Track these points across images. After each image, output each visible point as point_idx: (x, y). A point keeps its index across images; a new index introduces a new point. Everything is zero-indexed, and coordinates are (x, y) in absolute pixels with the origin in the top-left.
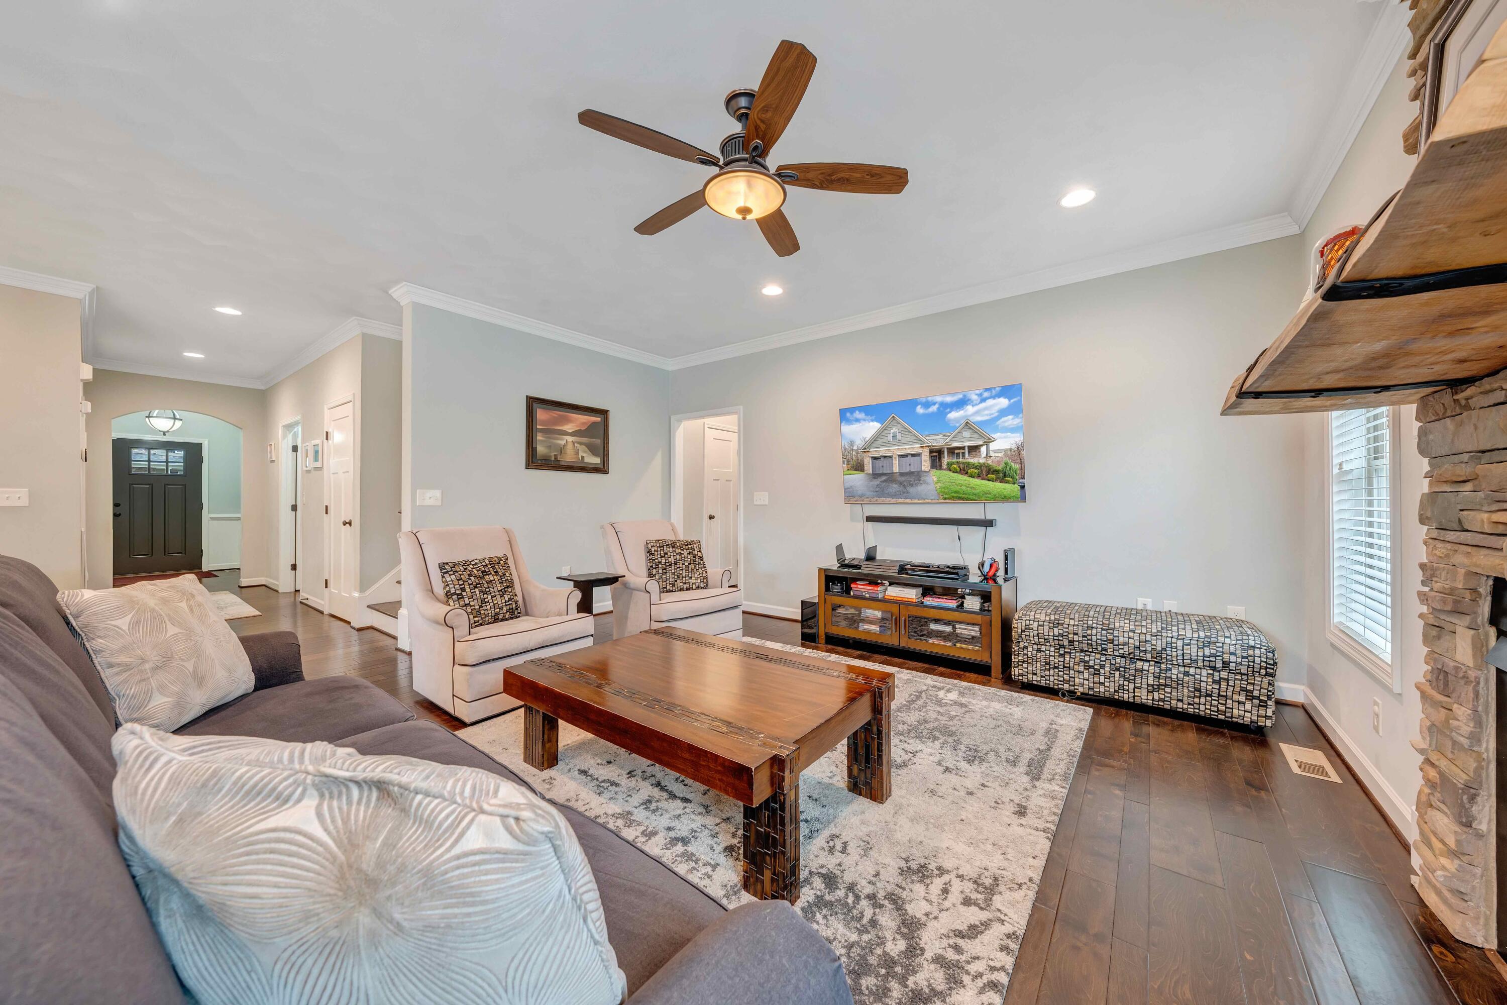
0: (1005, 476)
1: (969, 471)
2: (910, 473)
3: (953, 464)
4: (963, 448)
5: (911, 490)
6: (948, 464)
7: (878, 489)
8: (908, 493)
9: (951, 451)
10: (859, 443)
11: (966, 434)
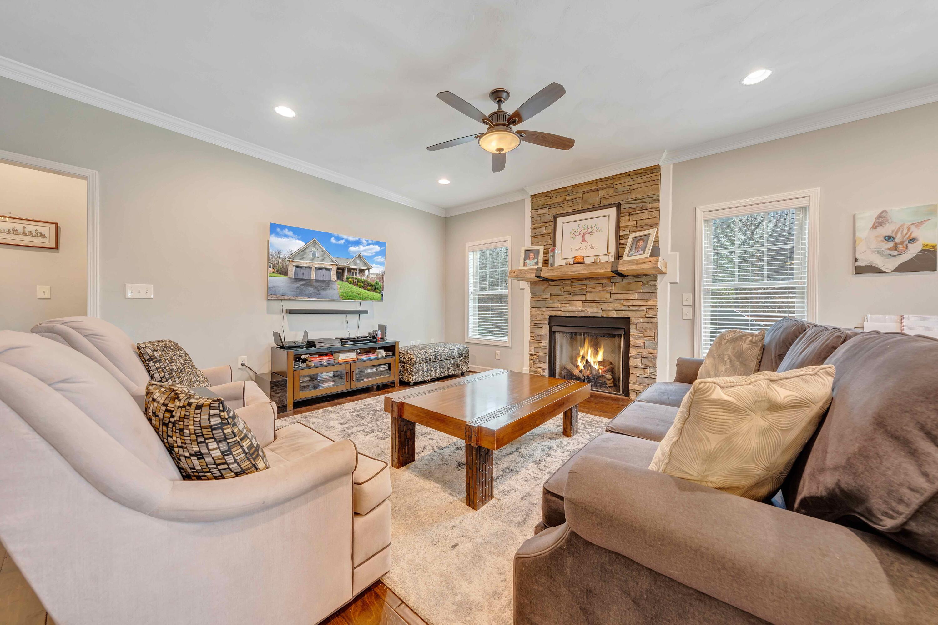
0: (375, 288)
1: (359, 284)
2: (323, 281)
3: (350, 278)
4: (356, 269)
5: (323, 293)
6: (347, 278)
7: (297, 290)
8: (320, 294)
9: (350, 270)
10: (285, 253)
11: (358, 262)
